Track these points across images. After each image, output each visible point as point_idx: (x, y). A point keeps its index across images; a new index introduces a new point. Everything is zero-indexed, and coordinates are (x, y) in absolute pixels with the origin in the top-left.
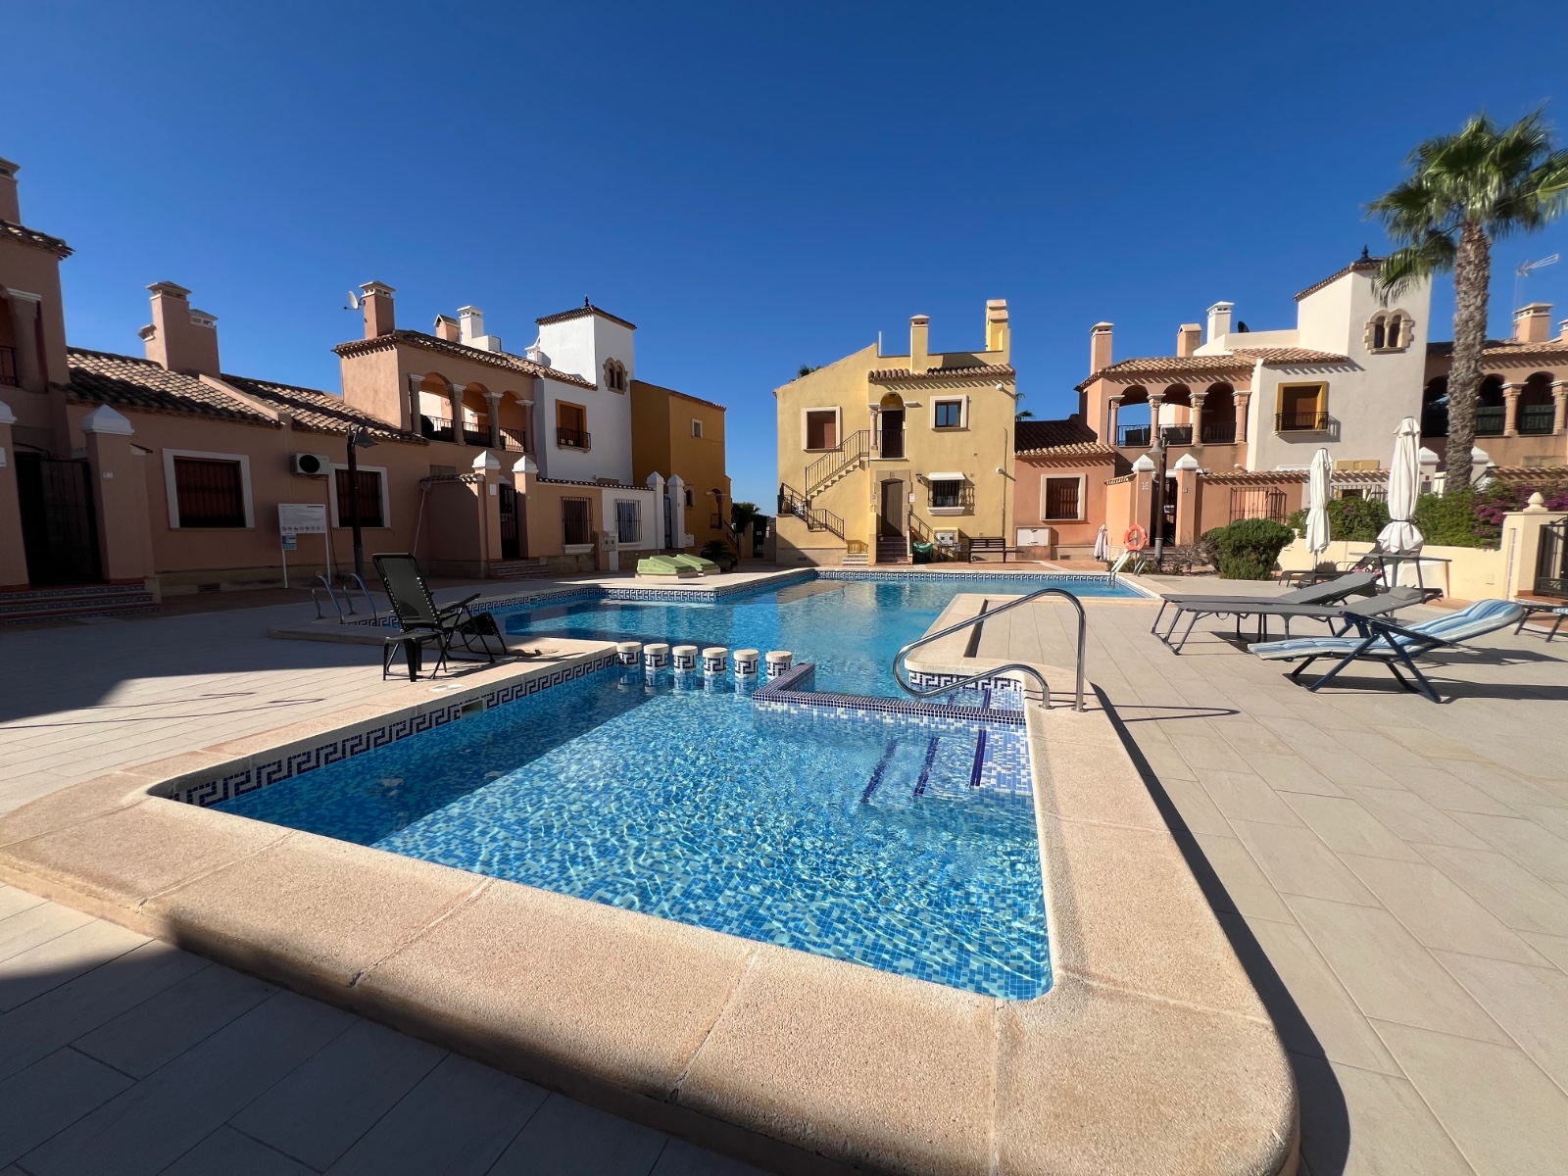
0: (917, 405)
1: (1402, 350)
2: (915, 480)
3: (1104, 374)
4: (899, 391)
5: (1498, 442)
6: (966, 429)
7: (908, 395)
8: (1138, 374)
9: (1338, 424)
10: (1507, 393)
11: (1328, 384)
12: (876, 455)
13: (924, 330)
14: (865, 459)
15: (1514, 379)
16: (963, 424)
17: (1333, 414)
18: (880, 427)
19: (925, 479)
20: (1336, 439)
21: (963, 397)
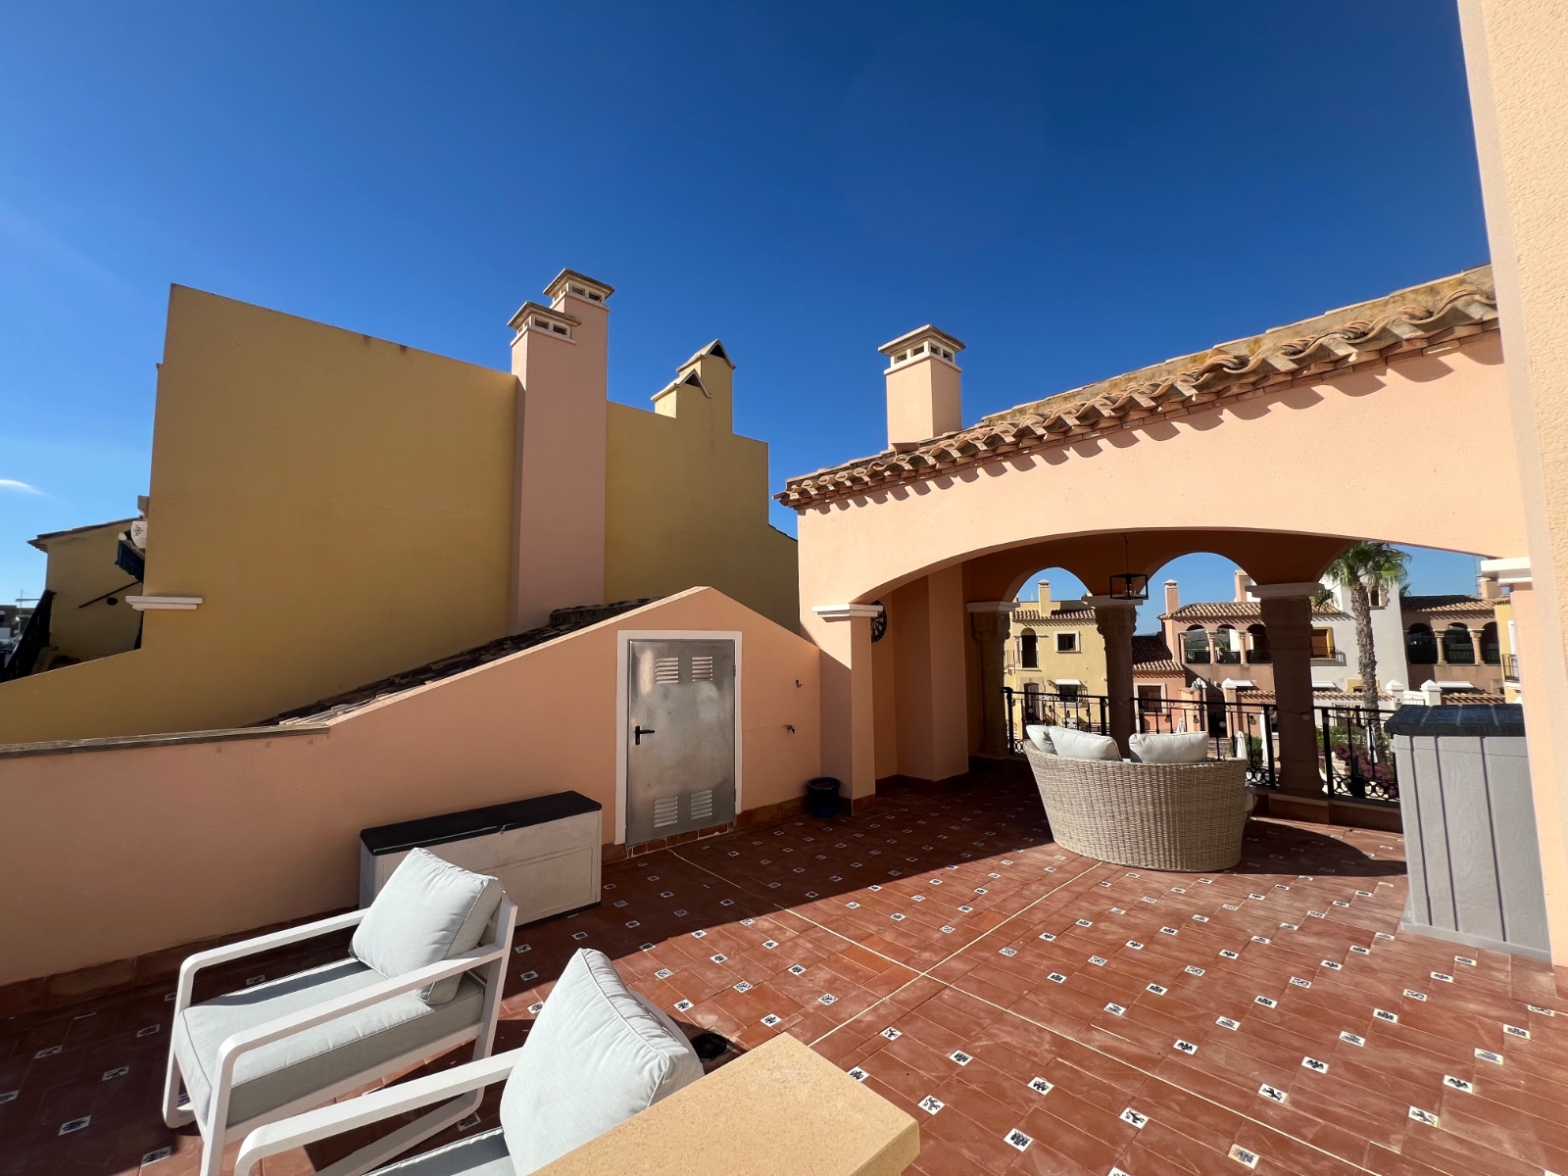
0: (1046, 636)
1: (1382, 608)
2: (1047, 684)
3: (1172, 617)
4: (1032, 627)
5: (1469, 668)
6: (1080, 652)
7: (1039, 630)
8: (1197, 618)
9: (1341, 653)
10: (1472, 635)
11: (1332, 629)
12: (1019, 666)
13: (1047, 589)
14: (1012, 668)
15: (1474, 627)
16: (1077, 650)
17: (1338, 648)
18: (1021, 649)
19: (1053, 683)
20: (1344, 664)
21: (1076, 632)
